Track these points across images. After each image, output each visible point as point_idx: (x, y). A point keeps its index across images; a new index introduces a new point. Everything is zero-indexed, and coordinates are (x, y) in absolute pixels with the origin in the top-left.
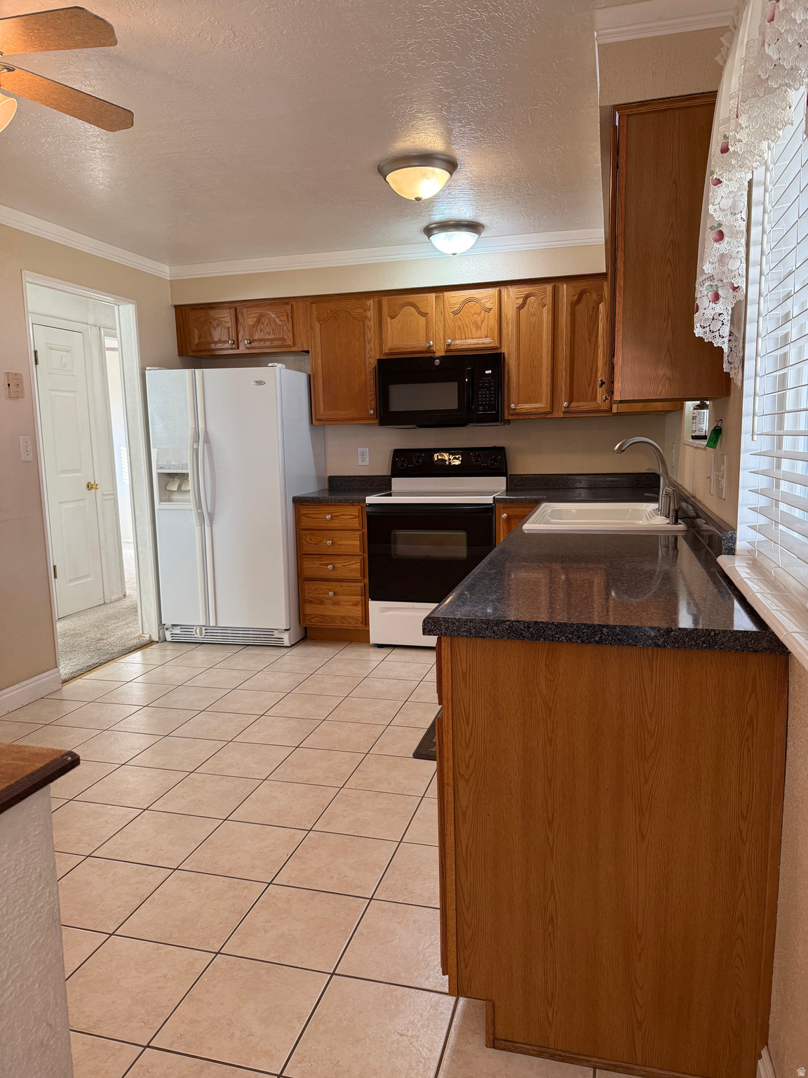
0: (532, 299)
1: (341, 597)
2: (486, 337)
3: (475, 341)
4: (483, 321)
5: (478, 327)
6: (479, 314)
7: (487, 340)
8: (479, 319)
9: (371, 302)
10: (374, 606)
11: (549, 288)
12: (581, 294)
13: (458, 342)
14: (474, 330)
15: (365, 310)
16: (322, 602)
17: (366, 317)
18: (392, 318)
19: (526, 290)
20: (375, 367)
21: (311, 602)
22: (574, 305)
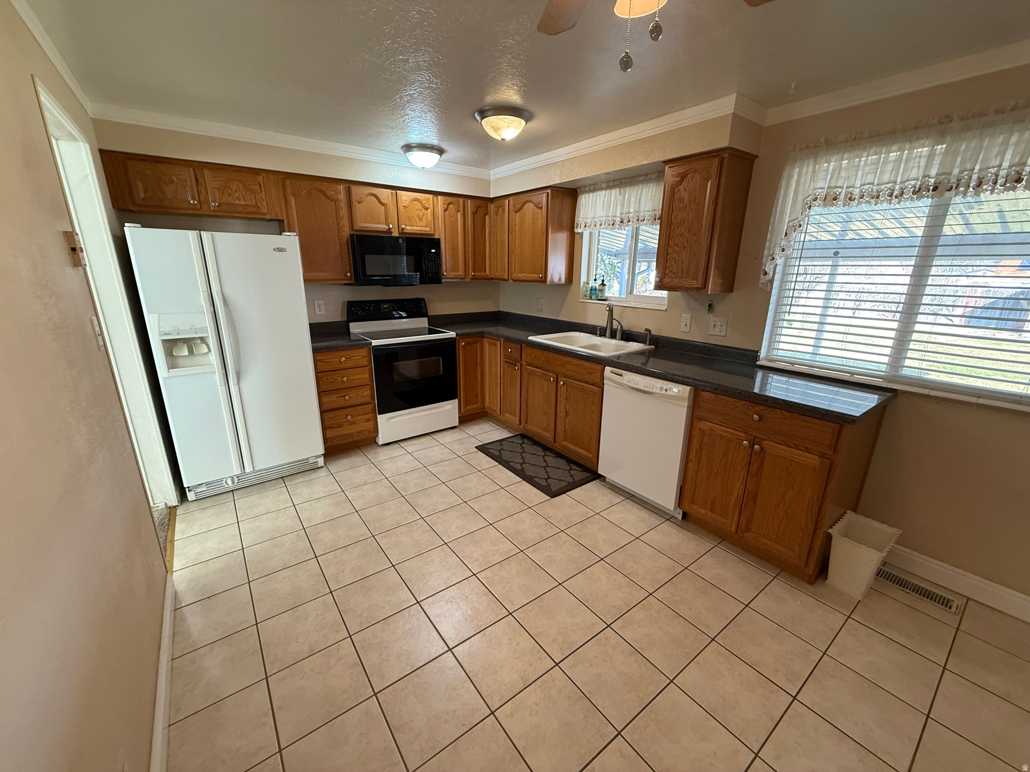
0: (451, 206)
1: (355, 418)
2: (426, 227)
3: (419, 228)
4: (423, 216)
5: (421, 220)
6: (421, 210)
7: (427, 229)
8: (421, 214)
9: (341, 187)
10: (382, 419)
11: (461, 200)
12: (478, 207)
13: (408, 228)
14: (418, 221)
15: (337, 193)
16: (341, 426)
17: (338, 200)
18: (359, 203)
19: (449, 199)
20: (347, 241)
21: (331, 428)
22: (474, 213)
